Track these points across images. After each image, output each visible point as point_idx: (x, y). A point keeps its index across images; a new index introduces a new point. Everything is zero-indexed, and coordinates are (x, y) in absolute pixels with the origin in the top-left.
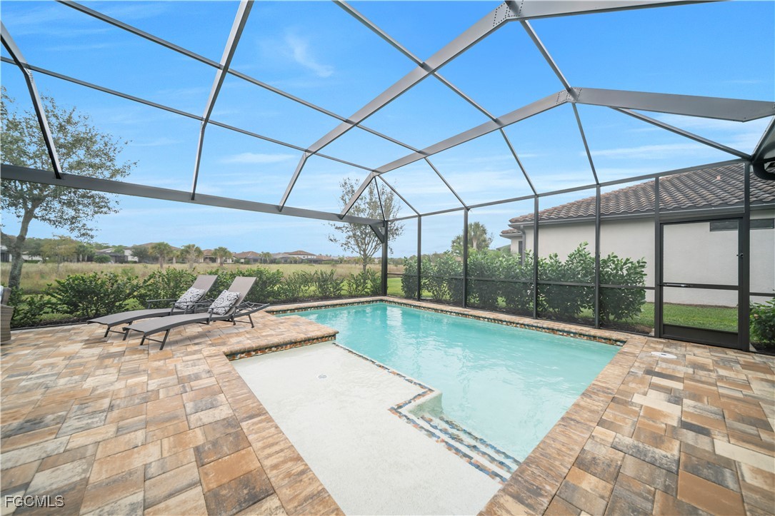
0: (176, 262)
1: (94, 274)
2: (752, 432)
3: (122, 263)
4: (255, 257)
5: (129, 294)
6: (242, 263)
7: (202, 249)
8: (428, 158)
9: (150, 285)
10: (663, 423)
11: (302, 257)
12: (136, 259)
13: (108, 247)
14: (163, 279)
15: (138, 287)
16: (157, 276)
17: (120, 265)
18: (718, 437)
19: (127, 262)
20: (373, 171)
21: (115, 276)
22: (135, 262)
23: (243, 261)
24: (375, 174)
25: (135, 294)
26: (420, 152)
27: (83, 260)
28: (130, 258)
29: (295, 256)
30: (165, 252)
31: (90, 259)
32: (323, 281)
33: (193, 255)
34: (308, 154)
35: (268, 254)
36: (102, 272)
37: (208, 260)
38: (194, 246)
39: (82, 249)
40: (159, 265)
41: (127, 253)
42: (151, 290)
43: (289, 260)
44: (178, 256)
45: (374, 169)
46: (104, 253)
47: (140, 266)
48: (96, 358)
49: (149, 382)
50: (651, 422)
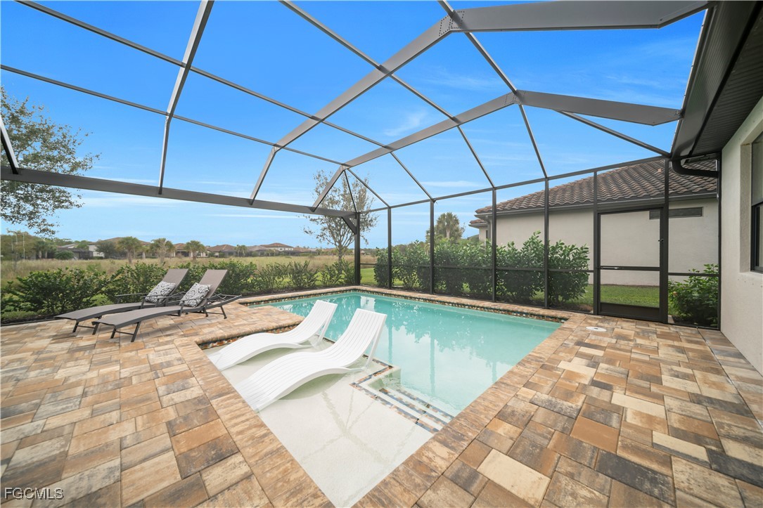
0: (146, 257)
1: (58, 271)
2: (645, 385)
3: (86, 259)
4: (231, 251)
5: (97, 290)
6: (217, 257)
7: (174, 243)
8: (394, 152)
9: (118, 280)
10: (577, 382)
11: (279, 249)
12: (102, 255)
13: (70, 243)
14: (132, 274)
15: (106, 283)
16: (126, 271)
17: (85, 261)
18: (617, 391)
19: (92, 258)
20: (343, 165)
21: (81, 272)
22: (101, 258)
23: (217, 254)
24: (344, 167)
25: (103, 289)
26: (385, 147)
27: (43, 257)
28: (95, 254)
29: (272, 249)
30: (134, 246)
31: (51, 255)
32: (297, 272)
33: (164, 250)
34: (277, 148)
35: (243, 247)
36: (67, 269)
37: (180, 254)
38: (164, 240)
39: (41, 246)
40: (127, 261)
41: (92, 248)
42: (119, 285)
43: (265, 253)
44: (147, 251)
45: (343, 163)
46: (66, 249)
47: (107, 262)
48: (66, 351)
49: (122, 371)
50: (568, 383)
